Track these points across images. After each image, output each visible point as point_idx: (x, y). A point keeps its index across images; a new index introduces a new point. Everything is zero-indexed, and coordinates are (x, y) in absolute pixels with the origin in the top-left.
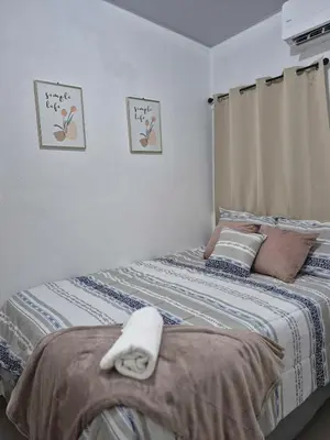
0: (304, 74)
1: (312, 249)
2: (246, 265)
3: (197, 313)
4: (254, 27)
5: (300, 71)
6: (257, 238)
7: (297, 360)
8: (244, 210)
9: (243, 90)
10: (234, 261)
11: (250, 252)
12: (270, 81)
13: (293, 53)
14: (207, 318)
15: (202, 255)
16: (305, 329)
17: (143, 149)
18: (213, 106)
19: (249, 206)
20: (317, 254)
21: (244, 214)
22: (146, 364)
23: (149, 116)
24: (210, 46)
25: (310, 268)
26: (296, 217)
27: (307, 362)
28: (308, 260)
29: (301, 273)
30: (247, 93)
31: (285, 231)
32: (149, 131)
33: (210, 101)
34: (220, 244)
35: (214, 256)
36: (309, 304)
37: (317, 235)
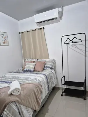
0: (40, 30)
1: (45, 65)
2: (33, 70)
3: (26, 81)
4: (29, 18)
5: (39, 29)
6: (34, 64)
7: (45, 87)
8: (30, 58)
9: (27, 31)
10: (30, 69)
11: (33, 67)
12: (33, 30)
13: (37, 25)
14: (28, 81)
15: (22, 70)
16: (45, 81)
17: (4, 44)
18: (20, 34)
19: (32, 57)
20: (46, 66)
21: (31, 59)
22: (19, 91)
23: (4, 36)
24: (19, 20)
25: (45, 68)
26: (41, 59)
27: (46, 87)
28: (44, 67)
29: (43, 70)
30: (28, 32)
31: (40, 62)
32: (5, 40)
33: (20, 33)
34: (26, 66)
35: (25, 69)
36: (46, 76)
37: (45, 62)
